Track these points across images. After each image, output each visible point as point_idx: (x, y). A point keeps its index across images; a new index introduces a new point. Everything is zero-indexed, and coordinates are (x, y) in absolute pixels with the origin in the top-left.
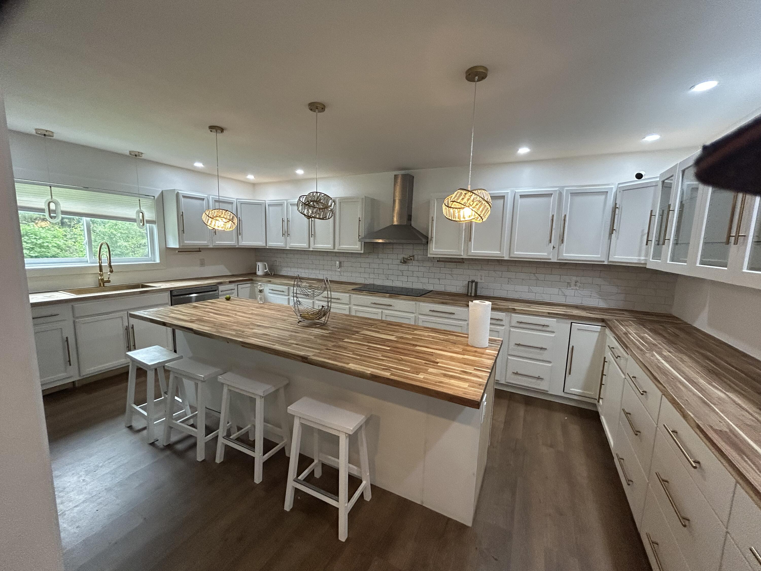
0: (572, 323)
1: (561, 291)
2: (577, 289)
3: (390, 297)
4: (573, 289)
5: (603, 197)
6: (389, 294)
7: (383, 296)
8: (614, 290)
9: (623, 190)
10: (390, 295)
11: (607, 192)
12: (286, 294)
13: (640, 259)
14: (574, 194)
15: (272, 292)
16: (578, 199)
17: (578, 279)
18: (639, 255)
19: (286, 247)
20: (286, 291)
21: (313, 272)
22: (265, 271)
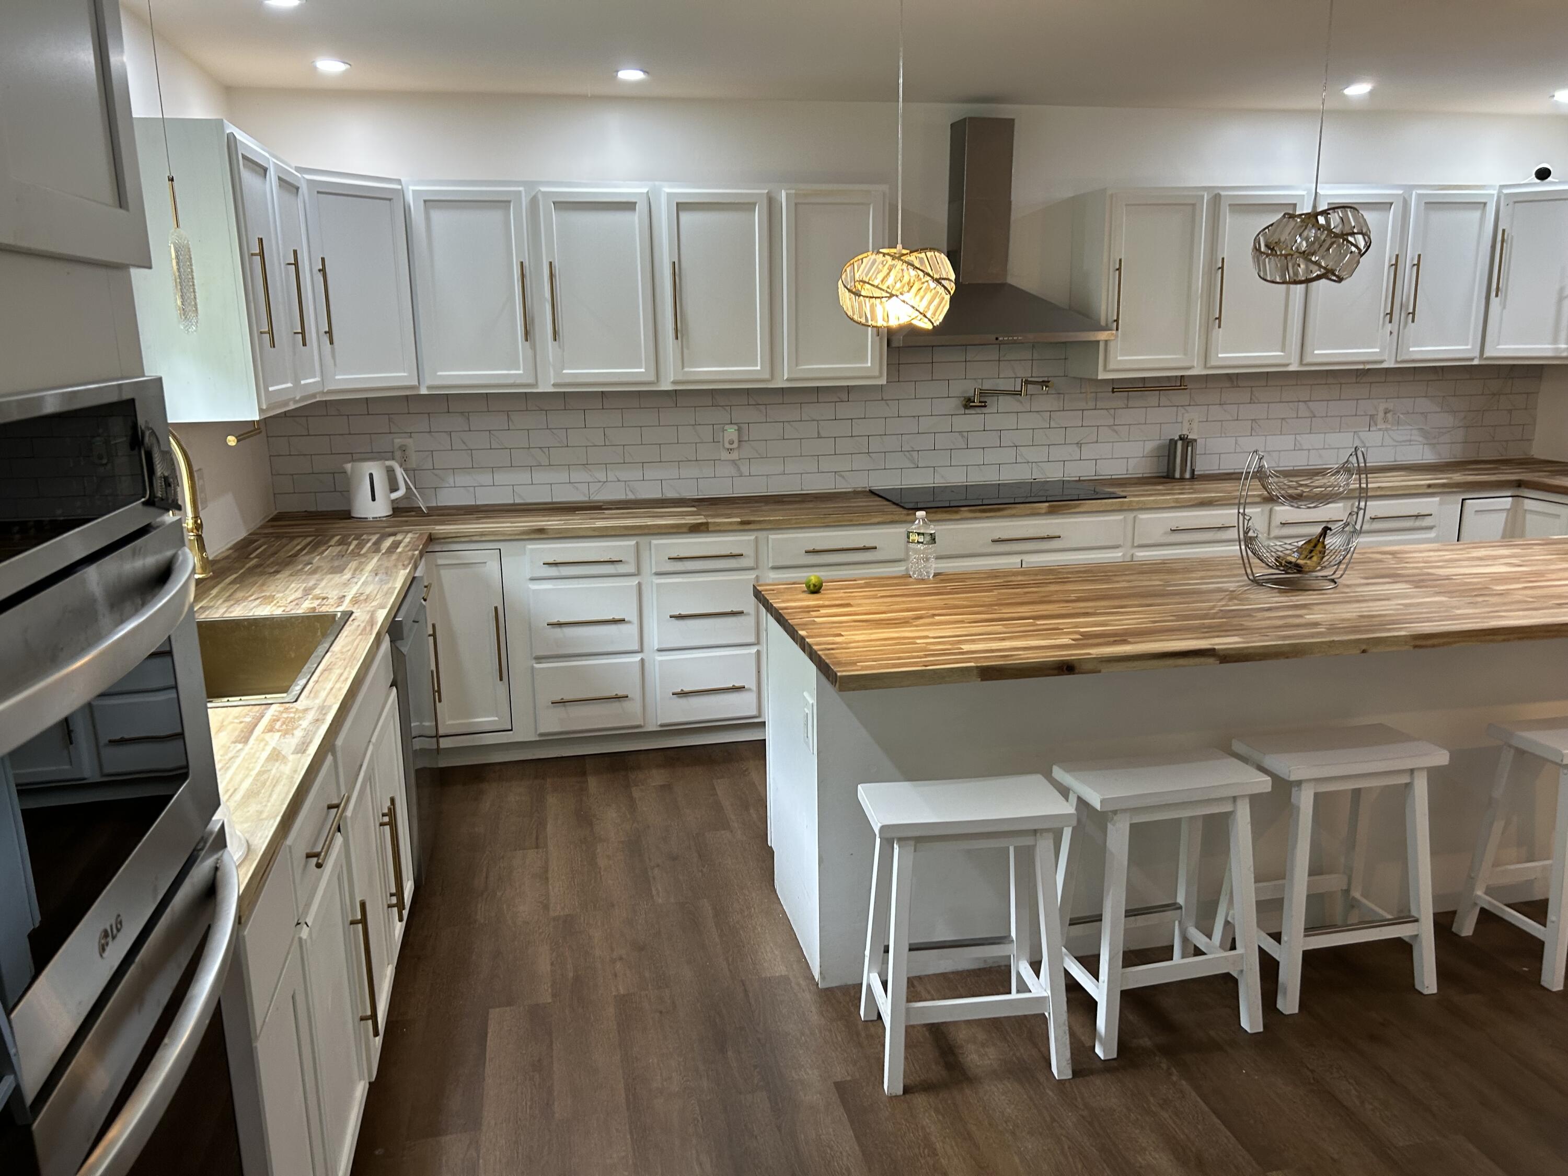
0: (1463, 500)
1: (1359, 437)
2: (1387, 430)
3: (1052, 512)
4: (1380, 430)
5: (1476, 215)
6: (1047, 504)
7: (1029, 512)
8: (1447, 420)
9: (1515, 202)
10: (1050, 507)
11: (1485, 204)
12: (631, 569)
13: (1557, 349)
14: (1433, 205)
15: (553, 572)
16: (1437, 217)
17: (1390, 405)
18: (1555, 341)
19: (535, 385)
20: (630, 557)
21: (611, 477)
22: (394, 496)
